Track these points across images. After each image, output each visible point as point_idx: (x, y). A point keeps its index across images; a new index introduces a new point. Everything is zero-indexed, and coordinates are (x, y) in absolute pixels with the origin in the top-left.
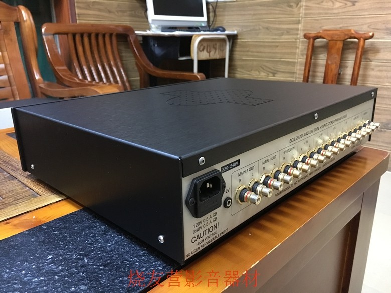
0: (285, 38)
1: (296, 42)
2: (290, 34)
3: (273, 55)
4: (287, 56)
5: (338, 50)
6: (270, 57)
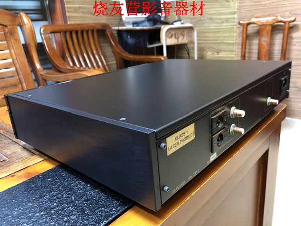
0: (225, 25)
1: (234, 28)
2: (229, 22)
3: (217, 38)
4: (227, 39)
5: (268, 32)
6: (214, 40)
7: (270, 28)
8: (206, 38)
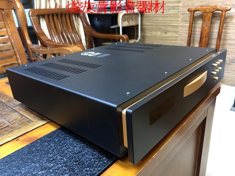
0: (172, 12)
1: (178, 14)
2: (175, 10)
3: (165, 22)
4: (173, 22)
5: (209, 18)
6: (163, 23)
7: (210, 15)
8: (157, 22)
